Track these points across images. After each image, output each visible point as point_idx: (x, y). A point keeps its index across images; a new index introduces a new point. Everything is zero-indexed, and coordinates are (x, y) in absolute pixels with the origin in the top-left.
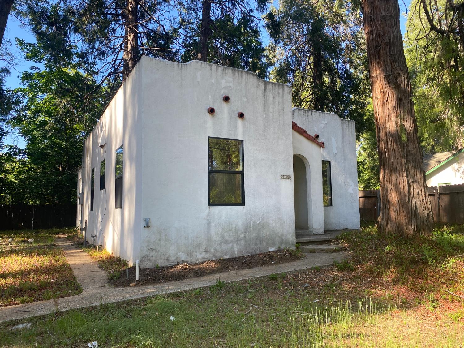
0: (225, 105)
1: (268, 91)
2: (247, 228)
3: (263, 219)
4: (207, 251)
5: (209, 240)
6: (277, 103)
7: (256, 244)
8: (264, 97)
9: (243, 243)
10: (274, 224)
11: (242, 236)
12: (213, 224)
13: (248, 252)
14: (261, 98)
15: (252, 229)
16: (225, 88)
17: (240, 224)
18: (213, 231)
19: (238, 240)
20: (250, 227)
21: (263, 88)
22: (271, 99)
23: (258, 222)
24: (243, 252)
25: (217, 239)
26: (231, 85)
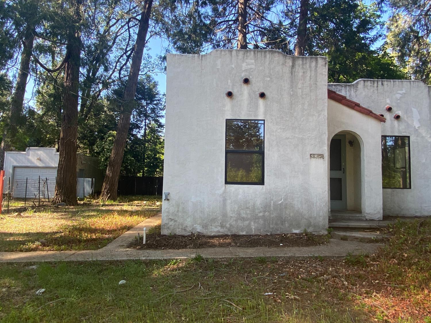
0: (245, 87)
1: (297, 67)
2: (266, 207)
3: (285, 200)
4: (222, 226)
5: (225, 215)
6: (308, 78)
7: (276, 224)
8: (292, 74)
9: (261, 222)
10: (300, 206)
11: (261, 214)
12: (229, 202)
13: (267, 231)
14: (287, 75)
15: (272, 208)
16: (246, 70)
17: (259, 202)
18: (228, 208)
19: (256, 218)
20: (270, 206)
21: (291, 64)
22: (301, 74)
23: (280, 202)
24: (262, 230)
25: (234, 215)
26: (253, 66)
